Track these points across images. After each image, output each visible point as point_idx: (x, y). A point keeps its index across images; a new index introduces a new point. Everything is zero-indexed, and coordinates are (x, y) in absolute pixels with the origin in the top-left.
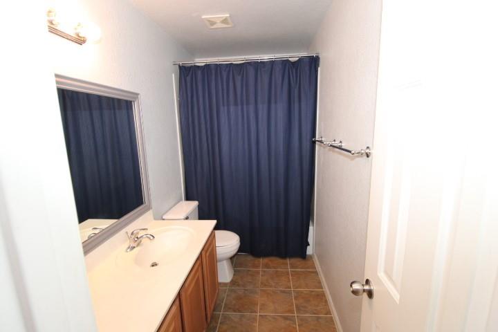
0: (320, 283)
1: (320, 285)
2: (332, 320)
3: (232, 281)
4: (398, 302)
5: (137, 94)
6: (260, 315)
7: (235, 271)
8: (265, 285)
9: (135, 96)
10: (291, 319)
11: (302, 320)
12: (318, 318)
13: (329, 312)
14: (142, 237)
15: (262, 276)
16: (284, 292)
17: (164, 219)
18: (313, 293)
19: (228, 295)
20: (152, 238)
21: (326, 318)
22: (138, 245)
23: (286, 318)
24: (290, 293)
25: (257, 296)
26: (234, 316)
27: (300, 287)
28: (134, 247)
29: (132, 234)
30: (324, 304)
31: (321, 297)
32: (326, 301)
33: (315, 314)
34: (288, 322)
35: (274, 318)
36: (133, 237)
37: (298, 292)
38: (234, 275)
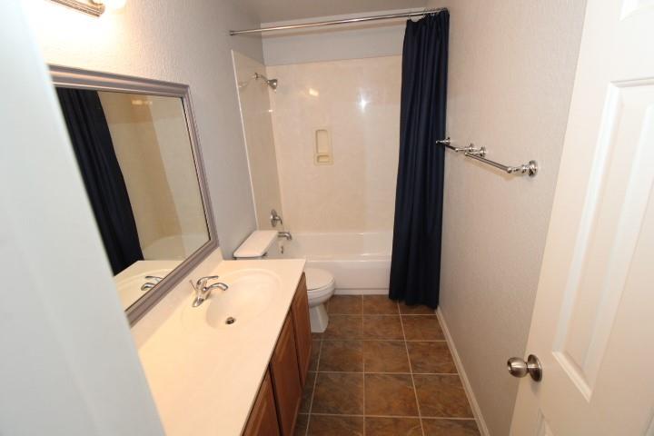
0: (441, 331)
1: (441, 335)
2: (458, 380)
3: (327, 330)
4: (588, 400)
5: (186, 87)
6: (366, 375)
7: (330, 317)
8: (371, 336)
9: (184, 90)
10: (406, 379)
11: (420, 379)
12: (441, 377)
13: (454, 370)
14: (212, 286)
15: (365, 323)
16: (393, 344)
17: (235, 258)
18: (432, 345)
19: (323, 349)
20: (224, 288)
21: (450, 377)
22: (208, 296)
23: (399, 378)
24: (402, 345)
25: (360, 350)
26: (333, 375)
27: (415, 337)
28: (203, 300)
29: (199, 283)
30: (447, 359)
31: (443, 350)
32: (450, 356)
33: (436, 372)
34: (402, 383)
35: (385, 378)
36: (200, 287)
37: (412, 345)
38: (329, 322)
